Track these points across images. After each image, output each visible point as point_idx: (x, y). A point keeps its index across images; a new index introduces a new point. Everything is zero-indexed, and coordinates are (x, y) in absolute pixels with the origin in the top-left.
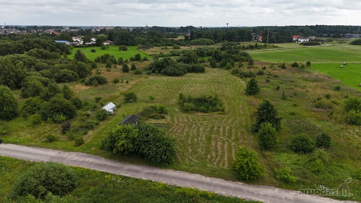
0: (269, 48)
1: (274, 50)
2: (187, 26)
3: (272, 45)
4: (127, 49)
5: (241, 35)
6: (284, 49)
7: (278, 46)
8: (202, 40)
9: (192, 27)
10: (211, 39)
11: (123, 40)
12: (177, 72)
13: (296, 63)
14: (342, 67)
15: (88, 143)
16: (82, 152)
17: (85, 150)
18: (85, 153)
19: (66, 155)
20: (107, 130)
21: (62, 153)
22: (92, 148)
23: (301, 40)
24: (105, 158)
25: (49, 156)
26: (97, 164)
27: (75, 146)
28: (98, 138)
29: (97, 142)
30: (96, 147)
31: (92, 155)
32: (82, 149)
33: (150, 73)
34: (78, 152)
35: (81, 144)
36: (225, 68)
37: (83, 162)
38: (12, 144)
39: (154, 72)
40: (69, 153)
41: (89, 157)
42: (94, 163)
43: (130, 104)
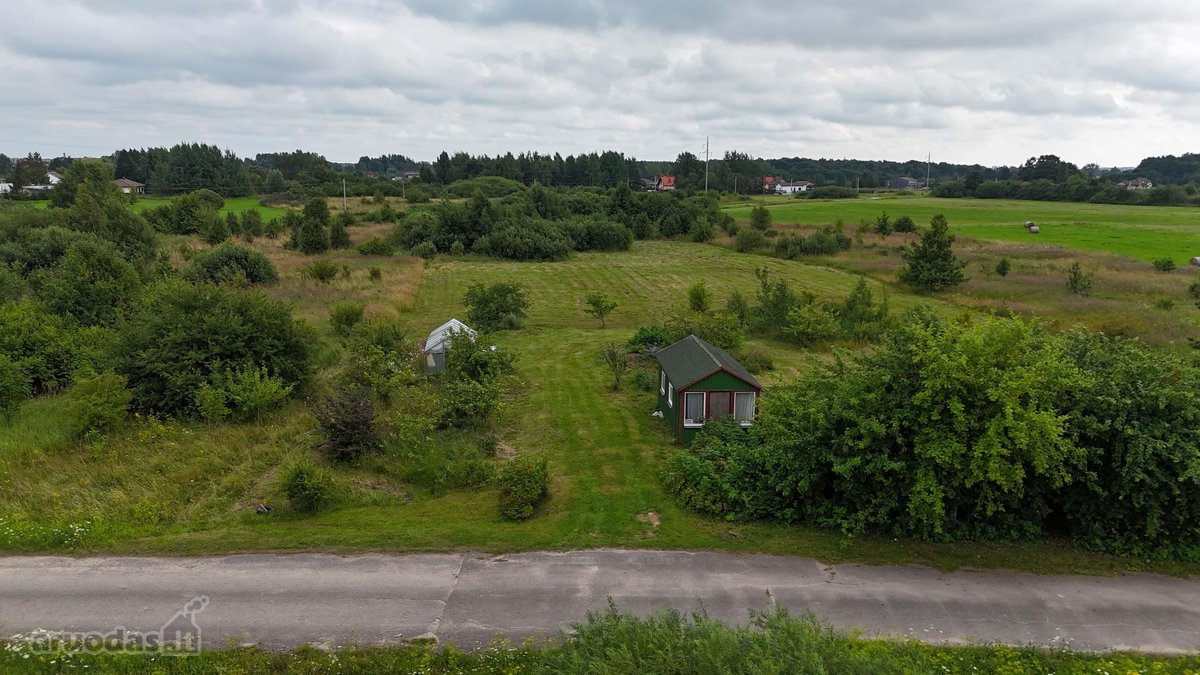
2: (384, 156)
4: (222, 205)
5: (610, 171)
7: (752, 197)
8: (490, 181)
9: (401, 158)
10: (517, 179)
11: (194, 173)
12: (545, 243)
13: (908, 220)
14: (1036, 232)
15: (575, 496)
16: (619, 546)
17: (619, 533)
18: (648, 546)
19: (534, 572)
20: (587, 426)
21: (490, 563)
22: (641, 518)
23: (784, 188)
24: (823, 559)
25: (428, 597)
26: (844, 603)
27: (511, 519)
28: (596, 467)
29: (622, 483)
30: (658, 512)
31: (713, 556)
32: (588, 526)
33: (431, 250)
34: (588, 546)
35: (535, 504)
36: (691, 237)
37: (724, 600)
38: (25, 553)
39: (443, 248)
40: (542, 559)
41: (711, 567)
42: (807, 596)
43: (513, 333)
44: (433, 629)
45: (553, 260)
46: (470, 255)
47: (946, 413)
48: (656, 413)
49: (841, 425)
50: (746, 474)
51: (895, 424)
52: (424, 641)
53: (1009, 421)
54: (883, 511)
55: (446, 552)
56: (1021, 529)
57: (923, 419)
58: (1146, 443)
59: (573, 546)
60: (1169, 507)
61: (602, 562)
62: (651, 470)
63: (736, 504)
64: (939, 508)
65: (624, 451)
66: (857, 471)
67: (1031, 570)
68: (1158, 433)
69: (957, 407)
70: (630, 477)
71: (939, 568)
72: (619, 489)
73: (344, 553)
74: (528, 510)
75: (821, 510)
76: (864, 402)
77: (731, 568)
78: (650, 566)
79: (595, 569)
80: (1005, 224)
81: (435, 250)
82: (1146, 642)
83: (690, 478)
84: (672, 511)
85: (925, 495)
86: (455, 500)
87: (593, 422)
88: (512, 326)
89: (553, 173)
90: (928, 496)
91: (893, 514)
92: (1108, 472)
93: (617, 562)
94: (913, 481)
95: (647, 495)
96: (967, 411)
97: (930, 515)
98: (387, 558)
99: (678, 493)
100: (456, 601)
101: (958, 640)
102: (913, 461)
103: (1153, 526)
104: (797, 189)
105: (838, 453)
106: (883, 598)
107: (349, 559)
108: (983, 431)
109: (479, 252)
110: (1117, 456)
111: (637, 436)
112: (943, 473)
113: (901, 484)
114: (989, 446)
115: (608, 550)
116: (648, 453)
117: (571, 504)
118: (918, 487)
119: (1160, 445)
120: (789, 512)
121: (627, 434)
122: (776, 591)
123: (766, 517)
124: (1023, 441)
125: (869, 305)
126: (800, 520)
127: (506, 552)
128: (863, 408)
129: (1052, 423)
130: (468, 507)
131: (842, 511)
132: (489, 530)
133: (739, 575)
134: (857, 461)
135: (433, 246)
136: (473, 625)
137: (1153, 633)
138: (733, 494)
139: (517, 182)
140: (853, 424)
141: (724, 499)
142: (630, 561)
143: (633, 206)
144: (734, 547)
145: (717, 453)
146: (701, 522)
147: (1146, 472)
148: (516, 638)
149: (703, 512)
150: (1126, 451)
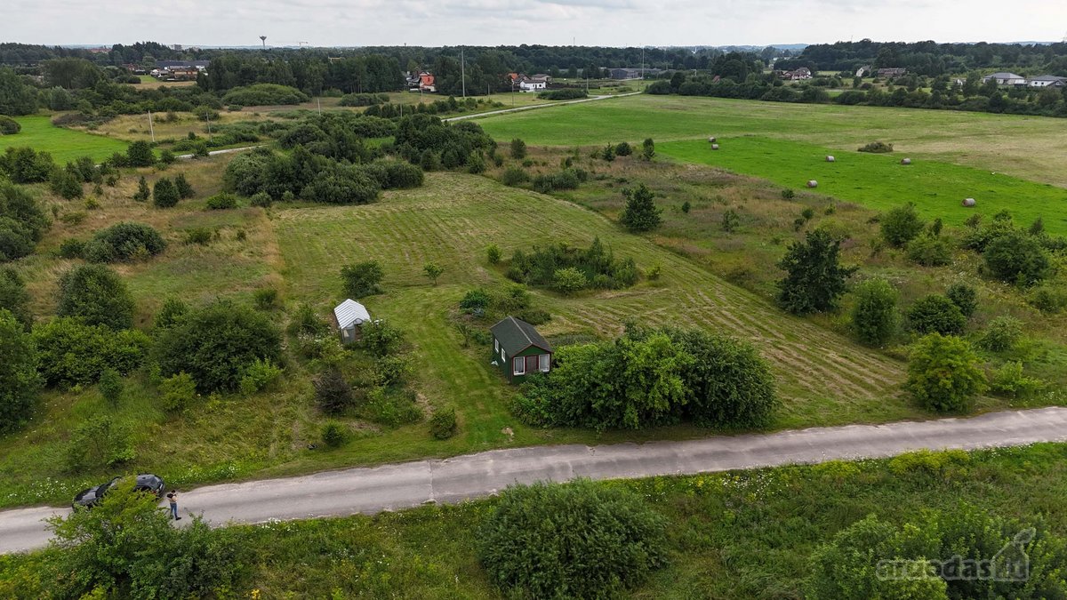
0: (484, 110)
1: (502, 114)
2: (138, 43)
3: (487, 100)
4: (19, 128)
5: (376, 73)
6: (522, 111)
7: (503, 102)
8: (267, 90)
9: (155, 45)
13: (626, 145)
14: (717, 149)
15: (468, 422)
16: (498, 448)
17: (496, 442)
18: (512, 447)
19: (464, 465)
20: (459, 376)
21: (442, 463)
22: (503, 431)
23: (528, 86)
24: (590, 445)
25: (422, 483)
26: (600, 465)
27: (440, 439)
28: (473, 404)
29: (489, 413)
30: (511, 427)
31: (542, 448)
32: (480, 439)
33: (268, 199)
34: (485, 450)
35: (450, 430)
36: (467, 168)
37: (550, 469)
38: (209, 484)
39: (277, 196)
40: (466, 459)
41: (542, 454)
42: (584, 463)
43: (380, 297)
44: (431, 496)
45: (367, 203)
46: (299, 202)
47: (637, 380)
48: (493, 363)
49: (595, 385)
50: (552, 405)
51: (617, 385)
52: (430, 503)
53: (662, 383)
54: (613, 420)
55: (419, 461)
56: (671, 421)
57: (629, 382)
58: (716, 385)
59: (477, 451)
60: (726, 409)
61: (495, 457)
62: (502, 403)
63: (548, 420)
64: (636, 420)
65: (484, 392)
66: (602, 406)
67: (673, 439)
68: (721, 379)
69: (642, 378)
70: (492, 408)
71: (637, 443)
72: (489, 416)
73: (371, 466)
74: (448, 433)
75: (587, 420)
76: (604, 377)
77: (552, 454)
78: (515, 457)
79: (492, 461)
80: (696, 138)
81: (271, 199)
82: (711, 467)
83: (525, 409)
84: (518, 426)
85: (630, 414)
86: (406, 430)
87: (462, 374)
88: (377, 292)
89: (324, 76)
90: (632, 414)
91: (618, 421)
92: (702, 396)
93: (500, 456)
94: (626, 408)
95: (504, 418)
96: (646, 378)
97: (633, 422)
98: (393, 467)
99: (519, 416)
100: (436, 483)
101: (643, 475)
102: (625, 400)
103: (721, 416)
104: (538, 87)
105: (594, 397)
106: (614, 460)
107: (375, 469)
108: (652, 386)
109: (307, 198)
110: (706, 389)
111: (488, 382)
112: (637, 405)
113: (621, 410)
114: (654, 394)
115: (494, 451)
116: (497, 392)
117: (468, 427)
118: (628, 411)
119: (721, 385)
120: (572, 422)
121: (483, 381)
122: (572, 462)
123: (562, 425)
124: (667, 393)
125: (601, 254)
126: (578, 425)
127: (447, 457)
128: (604, 379)
129: (678, 383)
130: (415, 434)
131: (596, 420)
132: (432, 446)
133: (555, 456)
134: (602, 401)
135: (267, 196)
136: (448, 493)
137: (716, 463)
138: (546, 416)
139: (292, 88)
140: (598, 385)
141: (542, 417)
142: (506, 455)
143: (415, 136)
144: (550, 443)
145: (536, 394)
146: (533, 431)
147: (716, 396)
148: (471, 496)
149: (533, 425)
150: (709, 388)
